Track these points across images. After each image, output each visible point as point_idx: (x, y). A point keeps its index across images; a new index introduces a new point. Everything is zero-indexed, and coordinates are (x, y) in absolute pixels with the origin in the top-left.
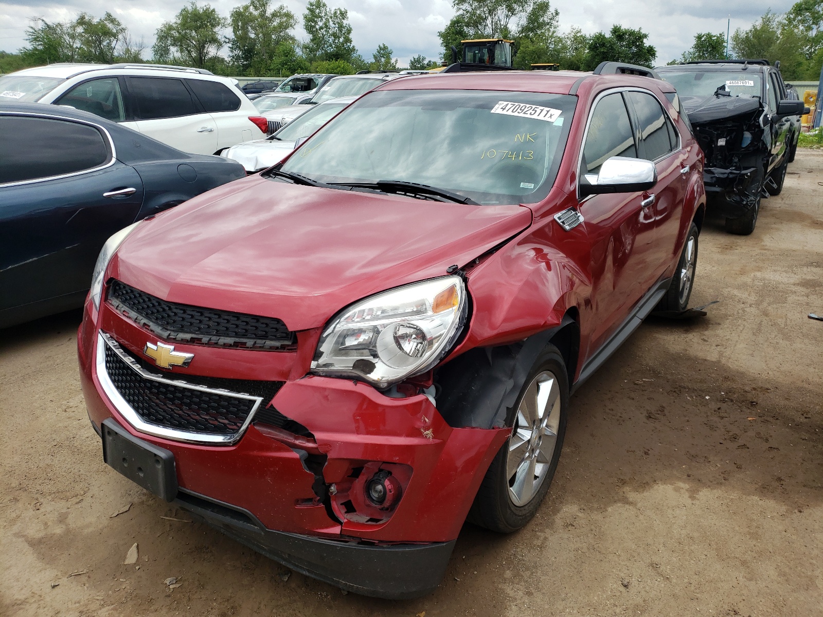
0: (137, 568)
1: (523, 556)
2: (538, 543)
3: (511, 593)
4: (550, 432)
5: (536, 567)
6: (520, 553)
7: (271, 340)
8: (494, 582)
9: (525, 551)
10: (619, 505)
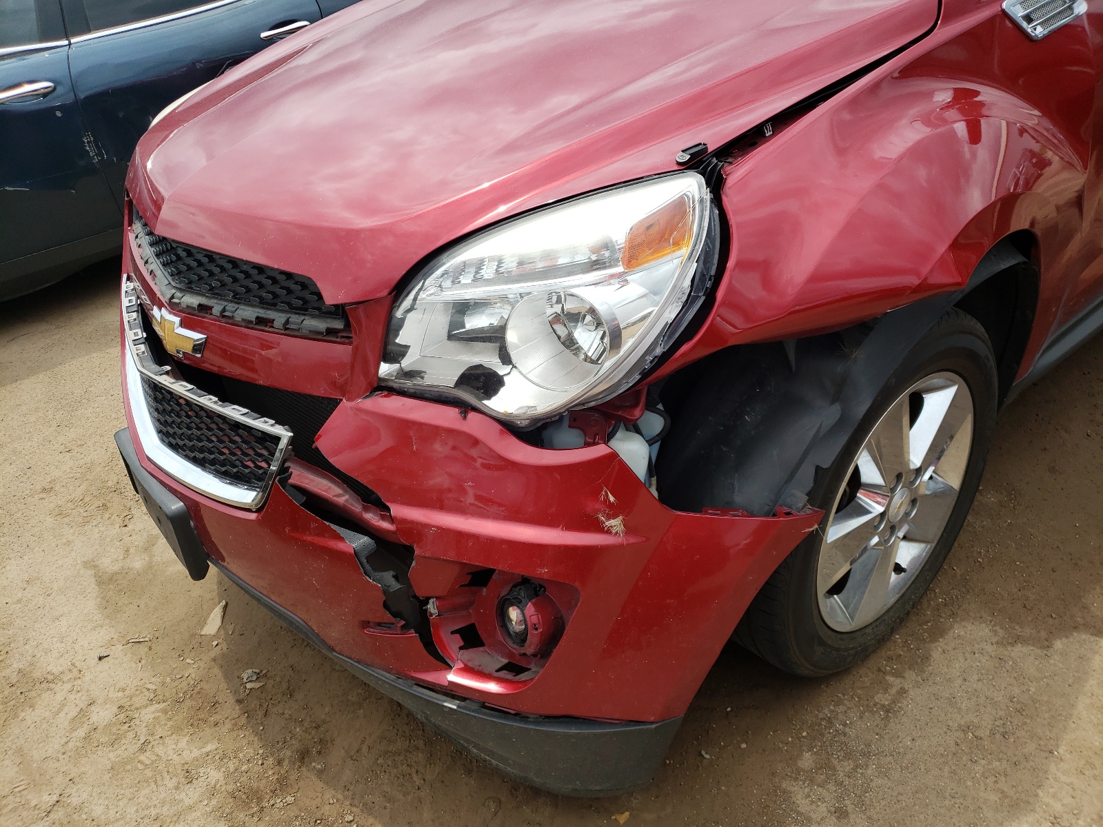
0: (215, 643)
1: (845, 725)
2: (883, 699)
3: (803, 804)
4: (942, 483)
5: (866, 755)
6: (841, 717)
7: (313, 316)
8: (774, 774)
9: (854, 715)
10: (1084, 636)
